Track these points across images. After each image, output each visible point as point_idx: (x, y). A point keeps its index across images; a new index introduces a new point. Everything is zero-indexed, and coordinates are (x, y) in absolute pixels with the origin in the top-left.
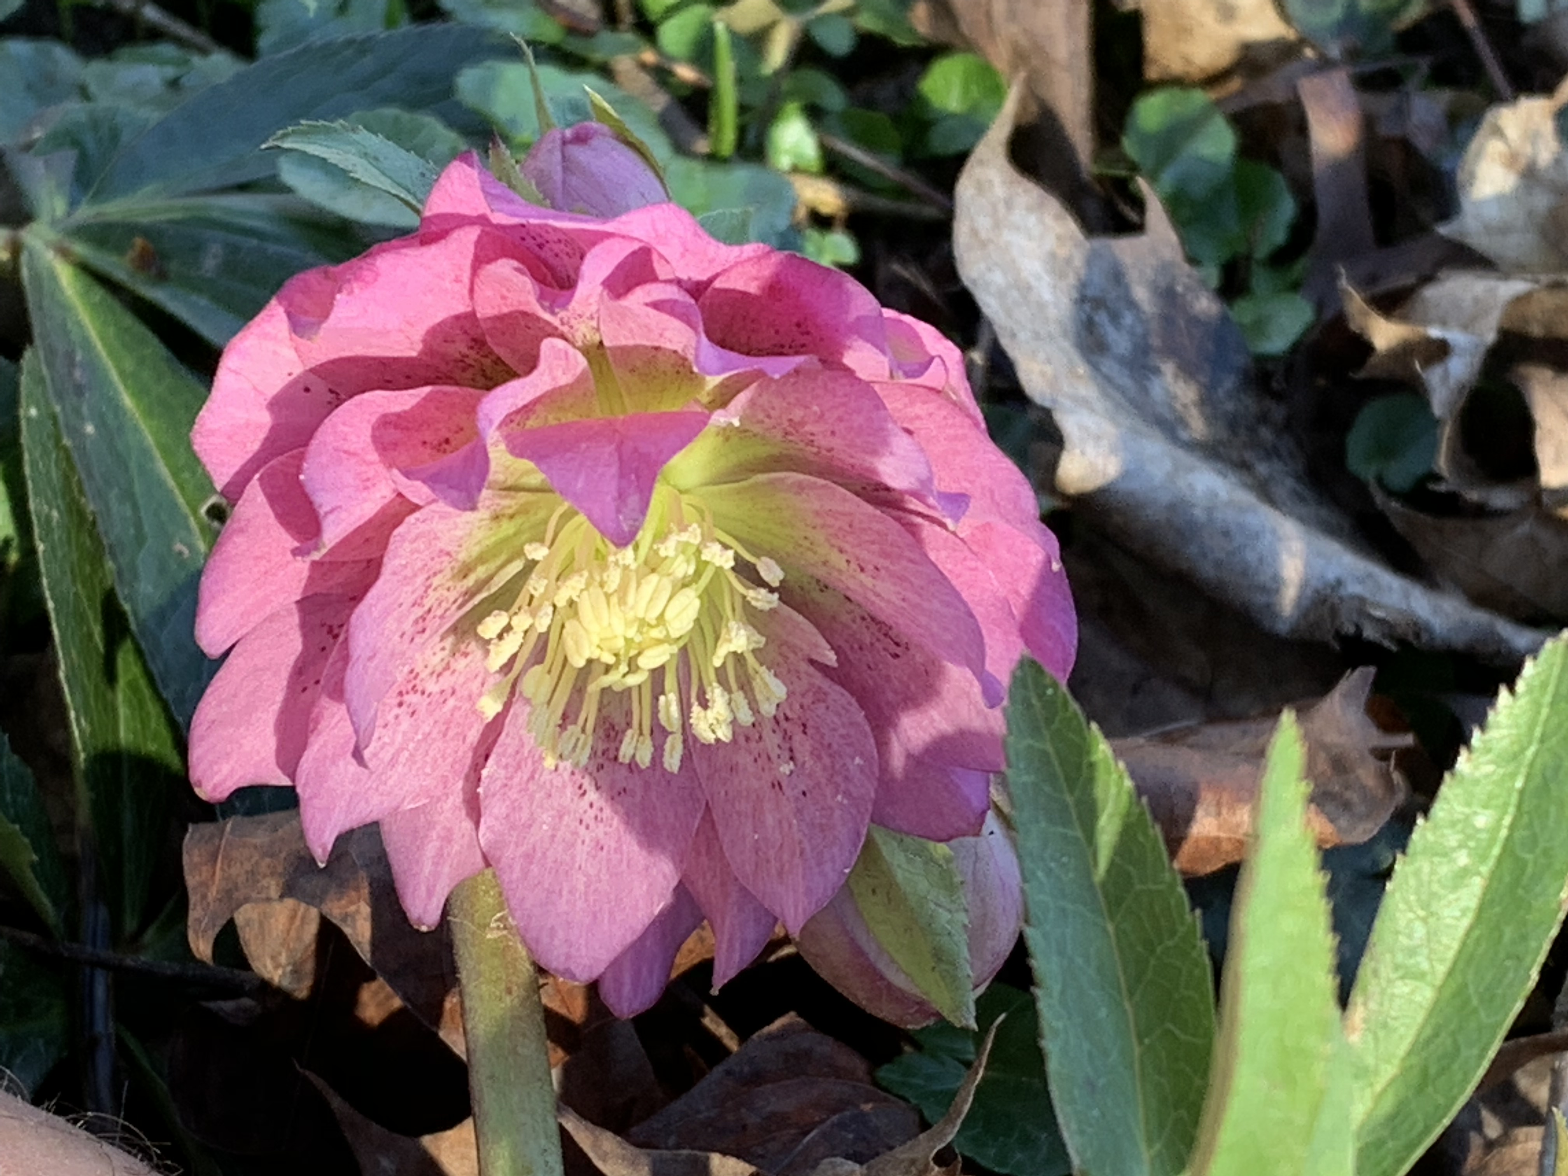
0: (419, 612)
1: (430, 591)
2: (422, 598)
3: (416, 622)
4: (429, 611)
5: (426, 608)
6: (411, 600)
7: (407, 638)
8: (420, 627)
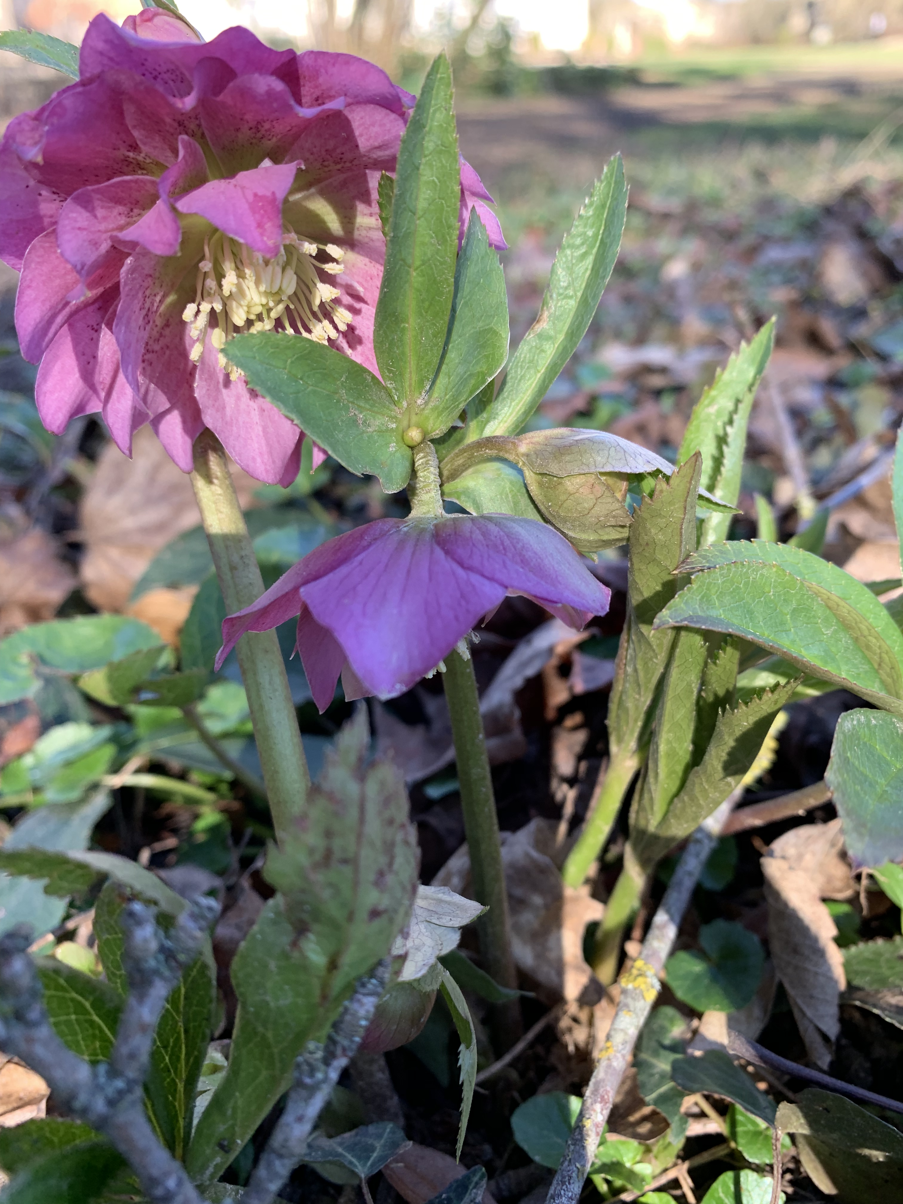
0: (144, 312)
1: (147, 299)
2: (143, 304)
3: (144, 318)
4: (149, 309)
5: (147, 309)
6: (138, 308)
7: (142, 328)
8: (146, 321)
